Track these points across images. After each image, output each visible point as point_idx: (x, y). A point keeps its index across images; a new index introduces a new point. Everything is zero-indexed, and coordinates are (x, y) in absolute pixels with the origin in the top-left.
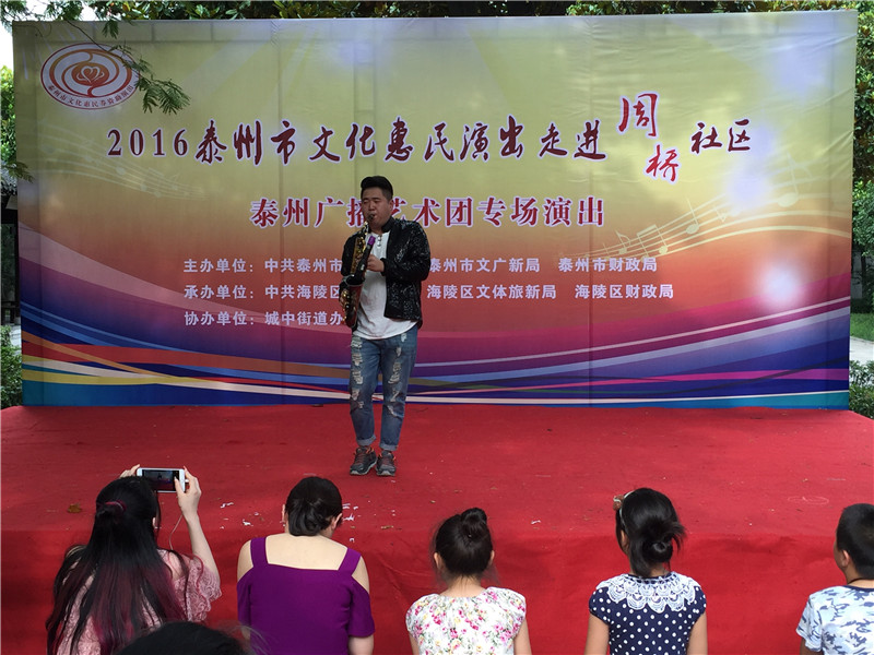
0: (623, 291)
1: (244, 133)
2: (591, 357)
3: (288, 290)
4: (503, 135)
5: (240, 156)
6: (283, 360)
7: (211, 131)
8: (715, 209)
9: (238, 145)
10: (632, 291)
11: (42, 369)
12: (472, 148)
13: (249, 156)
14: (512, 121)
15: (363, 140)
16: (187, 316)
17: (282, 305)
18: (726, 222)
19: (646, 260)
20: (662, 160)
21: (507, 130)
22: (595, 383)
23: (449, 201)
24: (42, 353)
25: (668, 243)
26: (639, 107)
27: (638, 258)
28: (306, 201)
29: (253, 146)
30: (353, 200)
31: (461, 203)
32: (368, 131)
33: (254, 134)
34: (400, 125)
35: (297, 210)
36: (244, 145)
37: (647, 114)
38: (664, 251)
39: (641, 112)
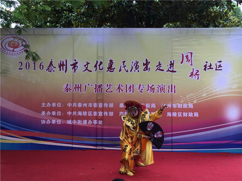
0: (182, 114)
1: (62, 63)
2: (172, 135)
3: (75, 113)
4: (144, 65)
5: (60, 70)
6: (72, 135)
7: (51, 62)
8: (211, 89)
9: (60, 67)
10: (185, 115)
12: (134, 69)
13: (63, 70)
14: (147, 60)
15: (99, 65)
16: (42, 121)
17: (72, 118)
18: (215, 93)
19: (189, 104)
20: (194, 73)
21: (145, 63)
22: (173, 144)
23: (126, 85)
25: (196, 99)
26: (187, 56)
27: (187, 104)
28: (81, 84)
29: (64, 67)
30: (96, 84)
31: (130, 86)
32: (101, 63)
33: (65, 63)
34: (111, 61)
35: (78, 87)
36: (62, 67)
37: (190, 58)
38: (195, 102)
39: (187, 58)
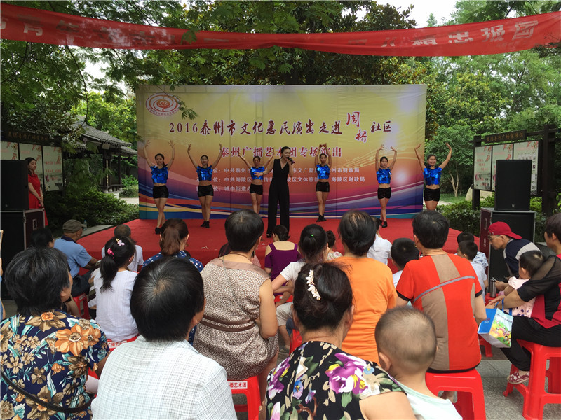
0: (348, 179)
1: (217, 125)
2: (337, 202)
3: (232, 179)
4: (307, 126)
5: (216, 132)
6: (231, 203)
7: (206, 124)
9: (215, 129)
10: (351, 179)
11: (146, 206)
12: (296, 130)
13: (219, 132)
14: (310, 121)
15: (259, 127)
17: (230, 184)
19: (355, 168)
20: (361, 135)
21: (308, 124)
22: (338, 211)
24: (146, 201)
25: (363, 163)
26: (354, 116)
27: (353, 168)
28: (239, 148)
29: (220, 129)
30: (255, 148)
32: (261, 124)
33: (221, 125)
34: (271, 122)
35: (236, 151)
36: (217, 129)
37: (356, 119)
38: (361, 165)
39: (354, 118)
